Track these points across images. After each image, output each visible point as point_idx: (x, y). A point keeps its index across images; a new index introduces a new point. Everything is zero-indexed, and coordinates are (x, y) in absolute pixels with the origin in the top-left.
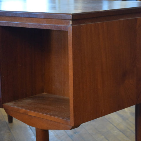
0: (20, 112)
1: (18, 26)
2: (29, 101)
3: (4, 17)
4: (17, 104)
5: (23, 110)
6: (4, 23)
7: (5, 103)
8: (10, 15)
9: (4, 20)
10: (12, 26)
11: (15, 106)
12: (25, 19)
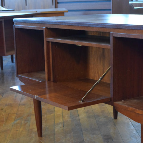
0: (129, 110)
1: (130, 37)
2: (136, 101)
3: (118, 29)
4: (126, 103)
5: (131, 108)
6: (118, 34)
7: (116, 102)
8: (124, 28)
9: (118, 32)
10: (124, 37)
11: (125, 104)
12: (137, 31)
